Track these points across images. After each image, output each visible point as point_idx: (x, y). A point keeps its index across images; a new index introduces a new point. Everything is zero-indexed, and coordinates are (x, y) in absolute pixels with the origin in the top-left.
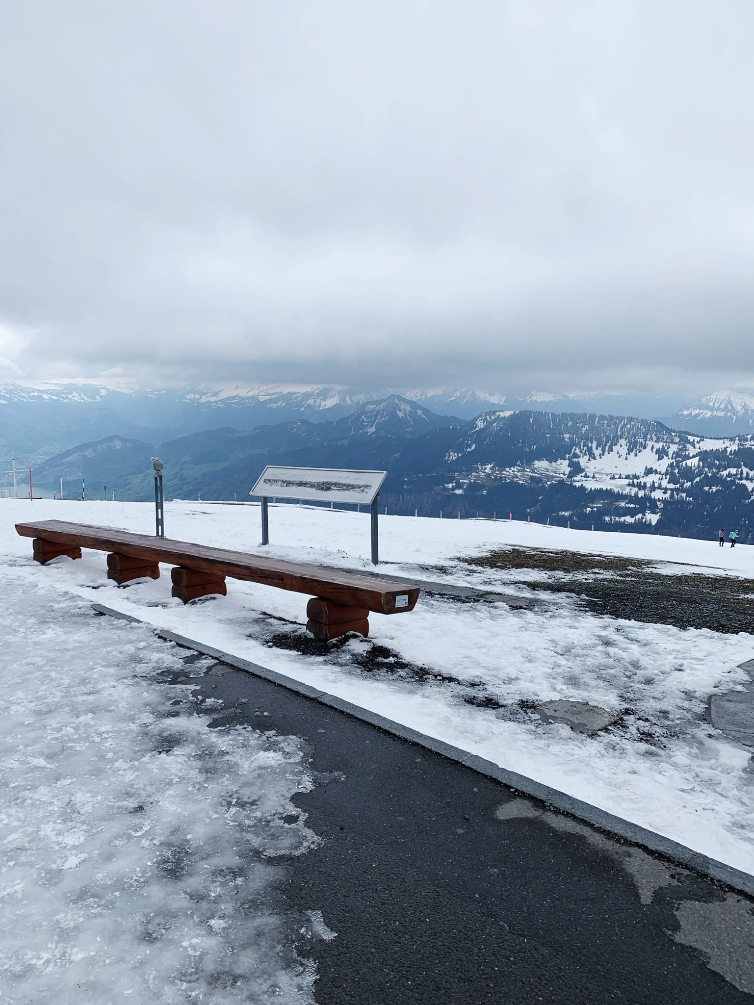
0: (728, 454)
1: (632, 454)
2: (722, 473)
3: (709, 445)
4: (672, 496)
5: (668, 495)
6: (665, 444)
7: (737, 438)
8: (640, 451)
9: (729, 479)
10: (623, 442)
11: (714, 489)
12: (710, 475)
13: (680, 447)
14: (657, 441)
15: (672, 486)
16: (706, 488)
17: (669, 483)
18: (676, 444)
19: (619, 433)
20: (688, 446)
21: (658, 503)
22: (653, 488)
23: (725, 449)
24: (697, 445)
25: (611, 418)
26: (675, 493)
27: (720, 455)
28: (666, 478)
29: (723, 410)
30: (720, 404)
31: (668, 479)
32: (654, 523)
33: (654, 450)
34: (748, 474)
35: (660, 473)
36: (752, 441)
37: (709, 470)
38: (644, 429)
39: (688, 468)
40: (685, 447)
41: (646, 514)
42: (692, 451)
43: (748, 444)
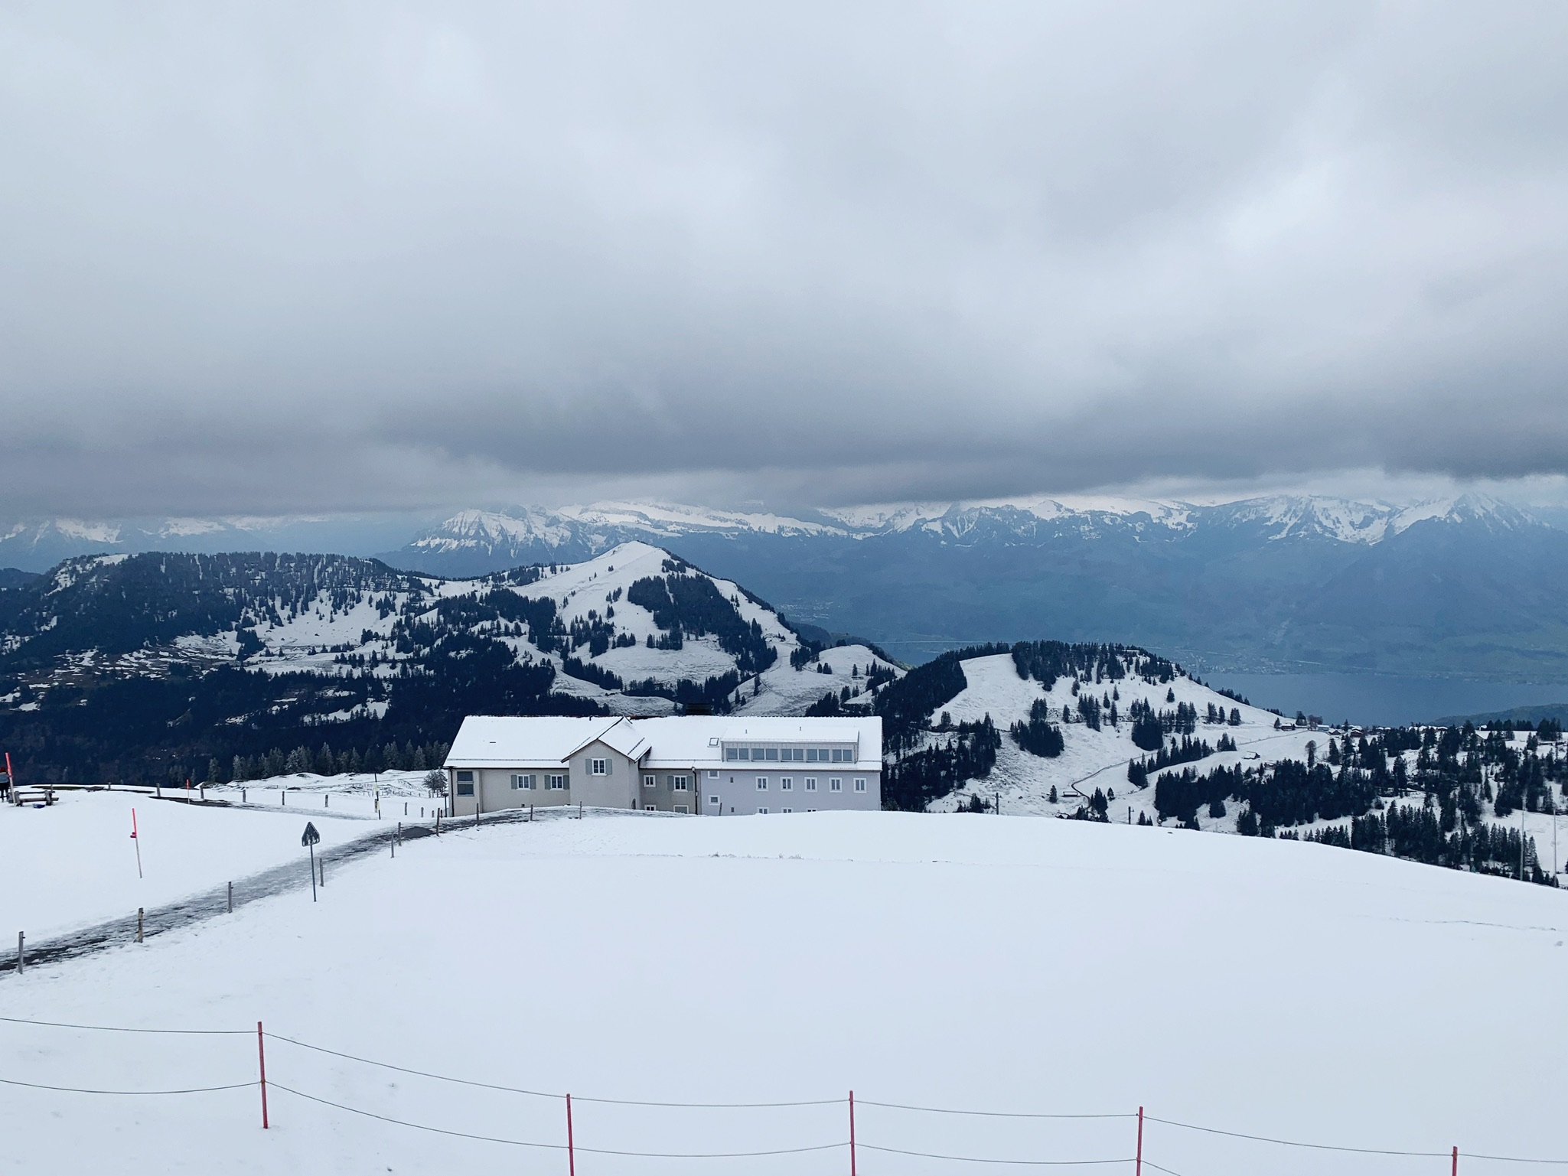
0: (478, 601)
1: (340, 612)
2: (473, 629)
3: (453, 590)
4: (404, 670)
5: (398, 671)
7: (490, 577)
8: (352, 607)
9: (482, 637)
10: (323, 594)
11: (463, 653)
12: (455, 633)
13: (412, 596)
14: (376, 590)
15: (402, 656)
16: (452, 654)
17: (398, 651)
18: (404, 591)
19: (316, 581)
20: (425, 594)
21: (385, 685)
22: (375, 662)
23: (473, 594)
24: (436, 592)
25: (301, 557)
26: (408, 666)
27: (466, 603)
28: (393, 645)
29: (473, 538)
30: (469, 530)
31: (395, 647)
32: (381, 715)
33: (374, 604)
34: (507, 627)
35: (383, 638)
36: (510, 580)
37: (454, 626)
38: (354, 573)
39: (424, 627)
40: (419, 595)
41: (367, 704)
42: (429, 600)
43: (505, 585)
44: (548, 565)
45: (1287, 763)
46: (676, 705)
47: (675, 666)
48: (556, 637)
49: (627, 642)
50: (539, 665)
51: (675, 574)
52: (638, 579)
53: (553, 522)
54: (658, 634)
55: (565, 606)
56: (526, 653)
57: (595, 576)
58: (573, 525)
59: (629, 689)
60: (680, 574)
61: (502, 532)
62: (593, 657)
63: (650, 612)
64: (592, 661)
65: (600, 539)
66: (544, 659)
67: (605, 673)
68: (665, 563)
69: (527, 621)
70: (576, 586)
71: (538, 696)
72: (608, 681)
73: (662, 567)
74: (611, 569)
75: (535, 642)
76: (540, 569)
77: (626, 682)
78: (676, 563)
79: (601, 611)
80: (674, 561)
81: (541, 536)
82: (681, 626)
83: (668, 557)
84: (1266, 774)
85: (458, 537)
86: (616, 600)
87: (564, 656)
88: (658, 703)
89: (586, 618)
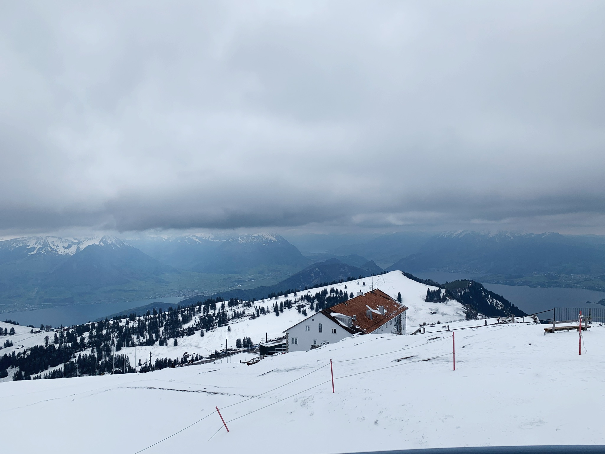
45: (36, 347)
84: (26, 354)
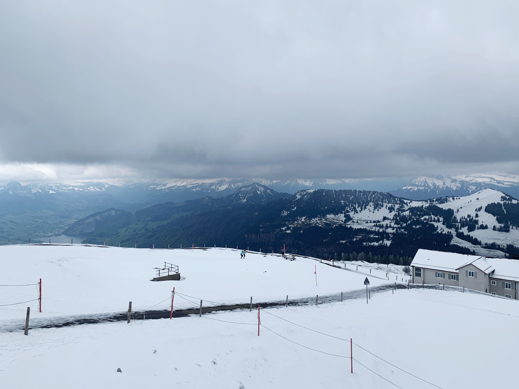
0: (424, 209)
1: (376, 210)
2: (422, 218)
3: (415, 204)
4: (397, 231)
5: (395, 231)
6: (392, 204)
7: (429, 200)
8: (380, 208)
9: (425, 221)
10: (371, 204)
11: (418, 227)
12: (415, 219)
13: (400, 206)
14: (388, 203)
15: (396, 226)
16: (414, 227)
17: (395, 224)
18: (398, 204)
19: (369, 200)
20: (405, 205)
21: (390, 235)
22: (387, 227)
23: (422, 206)
24: (409, 205)
25: (364, 192)
26: (398, 229)
27: (419, 209)
28: (393, 222)
29: (423, 186)
30: (421, 183)
31: (394, 223)
32: (388, 245)
33: (387, 208)
34: (434, 218)
35: (390, 219)
36: (436, 202)
37: (415, 217)
38: (381, 197)
39: (404, 216)
40: (403, 205)
41: (384, 241)
42: (406, 208)
43: (434, 203)
44: (451, 197)
46: (506, 254)
47: (506, 239)
48: (453, 223)
49: (484, 227)
50: (446, 233)
51: (507, 202)
52: (490, 203)
53: (454, 181)
54: (498, 225)
55: (458, 212)
56: (441, 228)
57: (471, 201)
58: (462, 182)
59: (484, 246)
60: (509, 202)
61: (434, 184)
62: (469, 232)
63: (495, 216)
64: (468, 234)
65: (474, 188)
66: (448, 231)
67: (474, 238)
68: (502, 197)
69: (442, 217)
70: (463, 205)
71: (445, 245)
72: (475, 242)
73: (501, 199)
74: (478, 199)
75: (445, 225)
76: (448, 198)
77: (483, 243)
78: (507, 197)
79: (473, 215)
80: (506, 197)
81: (449, 186)
82: (509, 223)
83: (504, 195)
85: (417, 186)
86: (479, 211)
87: (457, 230)
88: (497, 253)
89: (466, 217)
